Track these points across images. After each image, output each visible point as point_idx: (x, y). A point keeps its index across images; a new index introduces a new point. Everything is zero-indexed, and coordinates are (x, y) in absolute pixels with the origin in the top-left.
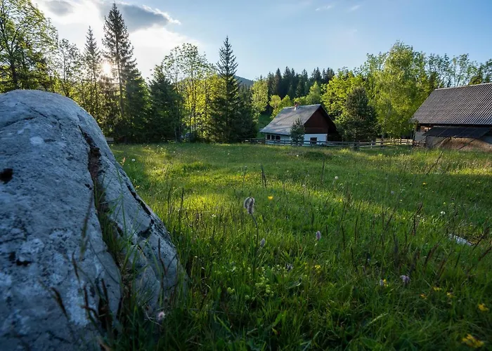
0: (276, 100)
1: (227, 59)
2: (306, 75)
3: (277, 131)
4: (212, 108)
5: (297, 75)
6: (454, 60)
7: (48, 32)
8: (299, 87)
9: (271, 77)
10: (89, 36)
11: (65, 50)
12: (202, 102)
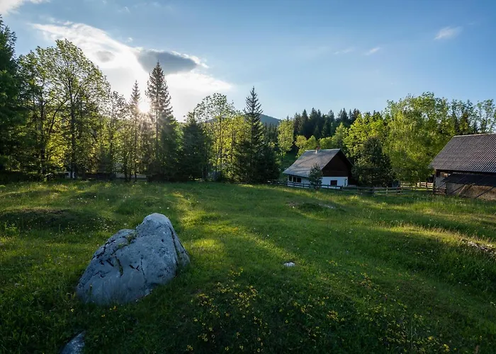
0: (302, 140)
1: (253, 106)
2: (333, 116)
3: (299, 173)
4: (237, 150)
5: (324, 116)
6: (479, 105)
7: (103, 87)
8: (325, 127)
9: (298, 118)
10: (135, 89)
11: (114, 100)
12: (228, 145)
